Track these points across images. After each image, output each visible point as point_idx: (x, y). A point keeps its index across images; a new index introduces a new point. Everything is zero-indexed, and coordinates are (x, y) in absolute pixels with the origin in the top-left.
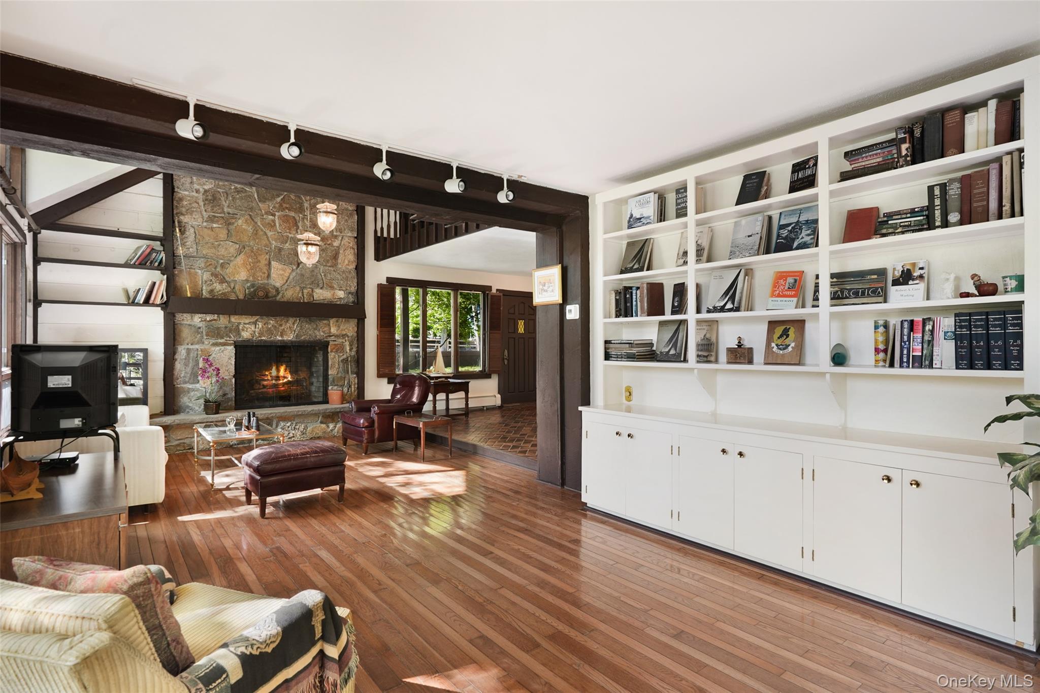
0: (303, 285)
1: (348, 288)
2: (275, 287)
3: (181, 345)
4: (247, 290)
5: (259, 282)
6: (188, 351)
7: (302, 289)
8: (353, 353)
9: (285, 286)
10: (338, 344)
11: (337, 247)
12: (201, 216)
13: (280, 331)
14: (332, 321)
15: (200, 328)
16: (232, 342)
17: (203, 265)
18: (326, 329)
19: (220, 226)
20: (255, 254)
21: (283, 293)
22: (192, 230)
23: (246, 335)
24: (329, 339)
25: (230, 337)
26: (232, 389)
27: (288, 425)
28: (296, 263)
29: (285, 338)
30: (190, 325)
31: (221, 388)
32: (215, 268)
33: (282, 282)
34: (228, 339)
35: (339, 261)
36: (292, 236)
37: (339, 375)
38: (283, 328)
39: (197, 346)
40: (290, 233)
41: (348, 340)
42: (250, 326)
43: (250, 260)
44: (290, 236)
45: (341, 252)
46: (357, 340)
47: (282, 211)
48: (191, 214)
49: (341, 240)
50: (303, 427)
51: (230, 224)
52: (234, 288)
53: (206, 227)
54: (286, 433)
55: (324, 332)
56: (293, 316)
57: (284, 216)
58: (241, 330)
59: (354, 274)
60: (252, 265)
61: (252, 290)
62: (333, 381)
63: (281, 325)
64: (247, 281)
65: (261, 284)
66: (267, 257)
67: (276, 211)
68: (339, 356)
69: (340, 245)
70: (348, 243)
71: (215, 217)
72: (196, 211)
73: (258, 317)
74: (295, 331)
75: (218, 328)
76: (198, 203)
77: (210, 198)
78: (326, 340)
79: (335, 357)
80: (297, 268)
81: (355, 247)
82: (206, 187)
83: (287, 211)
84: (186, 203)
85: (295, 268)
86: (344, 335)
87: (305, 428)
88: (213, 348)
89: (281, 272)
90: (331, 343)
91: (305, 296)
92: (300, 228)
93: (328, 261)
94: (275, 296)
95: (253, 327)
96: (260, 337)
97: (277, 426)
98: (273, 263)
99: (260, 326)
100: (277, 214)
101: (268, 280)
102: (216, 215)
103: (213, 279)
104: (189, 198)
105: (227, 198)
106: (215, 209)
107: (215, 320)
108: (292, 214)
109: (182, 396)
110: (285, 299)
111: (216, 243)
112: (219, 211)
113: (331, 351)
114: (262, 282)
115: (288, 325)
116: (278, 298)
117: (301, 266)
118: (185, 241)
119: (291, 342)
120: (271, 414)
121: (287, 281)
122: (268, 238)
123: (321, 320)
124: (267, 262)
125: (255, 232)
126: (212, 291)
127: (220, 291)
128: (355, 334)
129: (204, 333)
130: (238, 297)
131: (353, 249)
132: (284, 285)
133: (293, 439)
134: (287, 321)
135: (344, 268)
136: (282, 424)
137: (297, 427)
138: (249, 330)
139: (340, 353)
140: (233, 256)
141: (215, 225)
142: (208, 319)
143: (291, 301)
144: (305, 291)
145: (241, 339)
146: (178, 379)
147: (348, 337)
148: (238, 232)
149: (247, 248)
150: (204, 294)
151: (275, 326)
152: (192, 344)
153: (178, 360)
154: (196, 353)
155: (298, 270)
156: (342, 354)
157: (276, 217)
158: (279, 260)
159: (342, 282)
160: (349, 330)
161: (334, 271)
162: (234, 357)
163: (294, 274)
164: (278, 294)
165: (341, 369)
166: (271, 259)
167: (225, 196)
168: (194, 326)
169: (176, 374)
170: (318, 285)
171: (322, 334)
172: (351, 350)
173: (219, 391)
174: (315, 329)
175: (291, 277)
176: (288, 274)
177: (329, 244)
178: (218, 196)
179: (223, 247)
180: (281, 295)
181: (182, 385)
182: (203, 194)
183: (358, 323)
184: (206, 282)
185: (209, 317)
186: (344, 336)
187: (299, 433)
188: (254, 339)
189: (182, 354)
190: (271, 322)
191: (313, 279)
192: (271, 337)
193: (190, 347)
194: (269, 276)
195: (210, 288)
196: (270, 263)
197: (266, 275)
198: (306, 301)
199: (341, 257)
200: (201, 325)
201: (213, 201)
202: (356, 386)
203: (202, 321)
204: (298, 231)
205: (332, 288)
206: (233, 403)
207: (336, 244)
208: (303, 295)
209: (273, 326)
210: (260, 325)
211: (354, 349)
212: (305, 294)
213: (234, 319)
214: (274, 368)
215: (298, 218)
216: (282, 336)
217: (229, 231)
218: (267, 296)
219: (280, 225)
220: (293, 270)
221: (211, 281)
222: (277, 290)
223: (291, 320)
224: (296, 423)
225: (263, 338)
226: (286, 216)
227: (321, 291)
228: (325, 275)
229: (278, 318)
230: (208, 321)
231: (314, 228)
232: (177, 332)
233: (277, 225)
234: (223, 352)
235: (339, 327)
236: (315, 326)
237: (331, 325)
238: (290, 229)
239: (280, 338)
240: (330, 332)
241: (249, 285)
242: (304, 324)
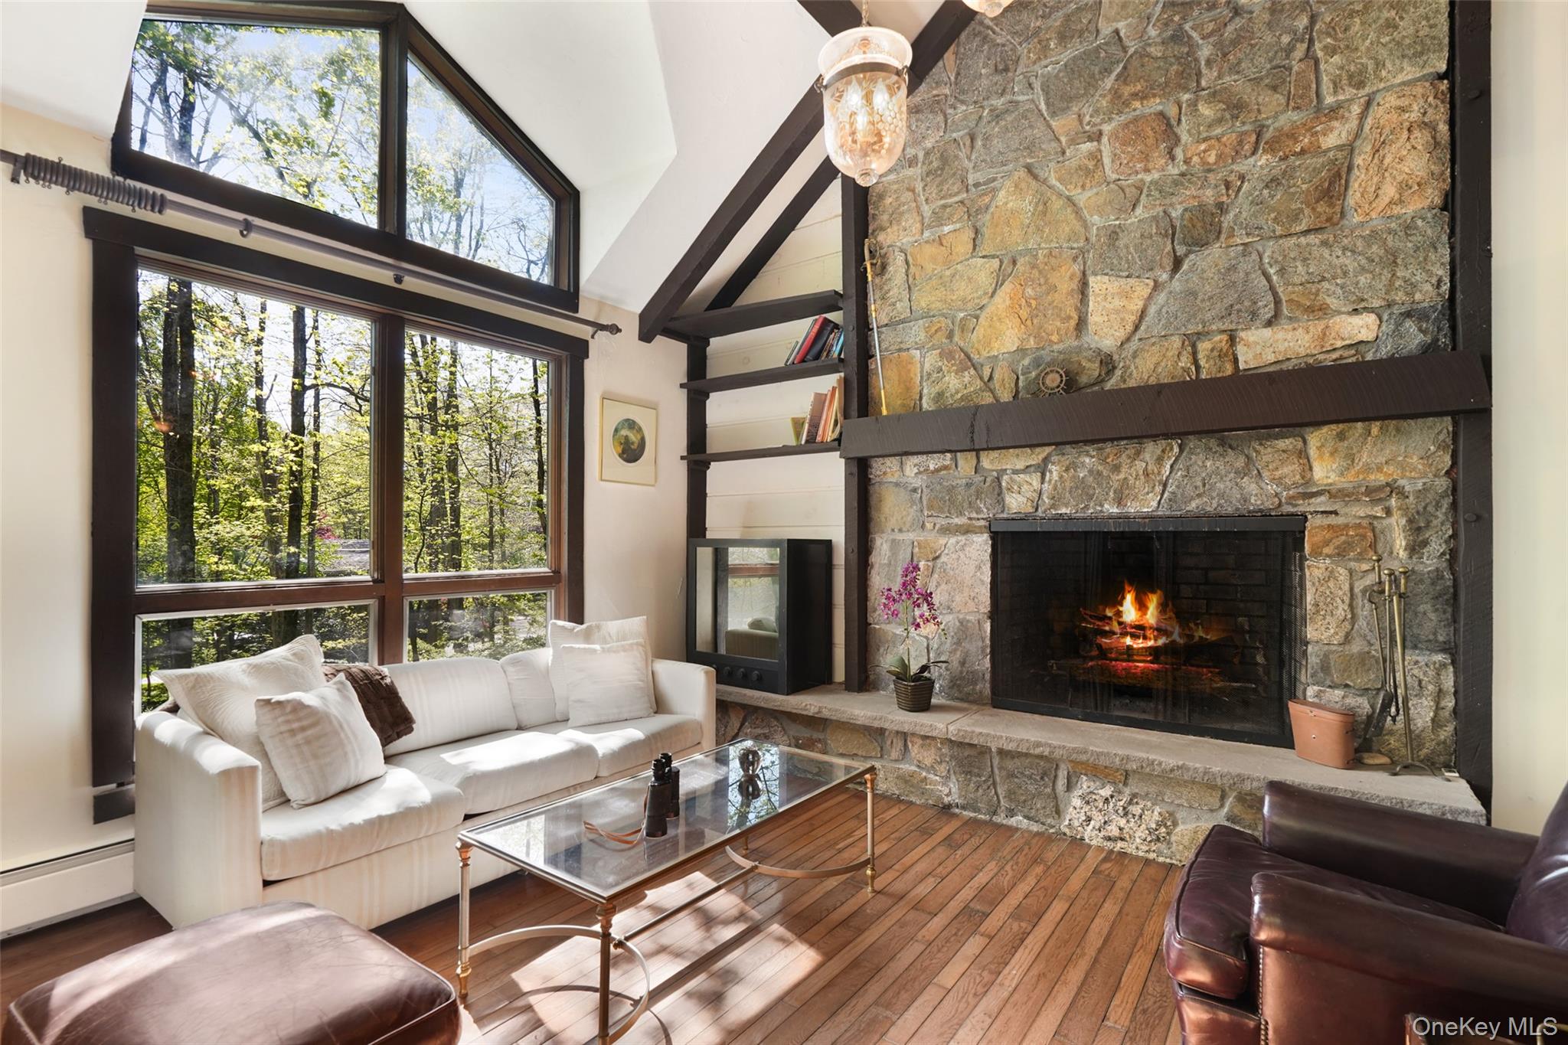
0: (1192, 329)
1: (1400, 297)
2: (1099, 351)
3: (883, 532)
4: (1021, 377)
5: (1056, 347)
6: (894, 543)
7: (1192, 341)
8: (1432, 560)
9: (1134, 344)
10: (1347, 526)
11: (1340, 148)
12: (918, 219)
13: (1116, 485)
14: (1315, 439)
15: (915, 490)
16: (982, 523)
17: (922, 336)
18: (1286, 470)
19: (958, 226)
20: (1040, 272)
21: (1126, 368)
22: (900, 258)
23: (1016, 503)
24: (1303, 507)
25: (979, 511)
26: (983, 651)
27: (1106, 792)
28: (1168, 263)
29: (1132, 508)
30: (897, 484)
31: (959, 643)
32: (950, 336)
33: (1121, 334)
34: (974, 515)
35: (1353, 198)
36: (1156, 175)
37: (1356, 647)
38: (1122, 476)
39: (911, 536)
40: (1147, 170)
41: (1404, 509)
42: (1027, 478)
43: (1029, 291)
44: (1148, 178)
45: (1358, 160)
46: (1454, 505)
47: (1120, 112)
48: (899, 222)
49: (1363, 116)
50: (1156, 817)
51: (978, 211)
52: (991, 378)
53: (927, 242)
54: (1098, 819)
55: (1279, 481)
56: (1154, 437)
57: (1126, 126)
58: (1005, 491)
59: (1434, 230)
60: (1034, 303)
61: (1034, 374)
62: (1325, 667)
63: (1117, 468)
64: (1021, 351)
65: (1060, 352)
66: (1076, 268)
67: (1103, 122)
68: (1351, 572)
69: (1357, 136)
70: (1394, 116)
71: (944, 207)
72: (909, 210)
73: (1048, 450)
74: (1165, 485)
75: (951, 489)
76: (913, 191)
77: (935, 164)
78: (1291, 509)
79: (1331, 575)
80: (1172, 278)
81: (1440, 117)
82: (928, 144)
83: (1137, 104)
84: (890, 200)
85: (1165, 276)
86: (1380, 488)
87: (1169, 821)
88: (942, 541)
89: (1117, 303)
90: (1313, 522)
91: (1202, 363)
92: (1185, 137)
93: (1296, 217)
94: (1100, 381)
95: (1035, 480)
96: (1053, 506)
97: (1069, 787)
98: (1092, 280)
99: (1055, 475)
100: (1107, 128)
101: (1078, 337)
102: (950, 201)
103: (945, 365)
104: (895, 187)
105: (972, 147)
106: (945, 188)
107: (946, 468)
108: (1155, 105)
109: (882, 650)
110: (1132, 383)
111: (948, 273)
112: (955, 189)
113: (1317, 553)
114: (1061, 347)
115: (1140, 465)
116: (1109, 385)
117: (1185, 267)
118: (886, 288)
119: (1151, 518)
120: (1038, 745)
121: (1137, 328)
122: (1077, 211)
123: (1269, 437)
124: (1075, 285)
125: (1041, 208)
126: (940, 395)
127: (957, 392)
128: (1443, 483)
129: (925, 503)
130: (997, 401)
131: (1431, 127)
132: (1128, 339)
133: (1120, 844)
134: (1138, 453)
135: (1377, 223)
136: (1085, 784)
137: (1136, 810)
138: (1025, 487)
139: (1360, 558)
140: (986, 293)
141: (946, 229)
142: (932, 467)
143: (1153, 381)
144: (1204, 347)
145: (1005, 515)
146: (874, 611)
147: (1402, 494)
148: (997, 226)
149: (1021, 261)
150: (925, 406)
151: (1099, 474)
152: (900, 530)
153: (876, 566)
154: (909, 549)
155: (1176, 285)
156: (1365, 567)
157: (1105, 139)
158: (1110, 270)
159: (1363, 280)
160: (1402, 466)
161: (1325, 243)
162: (989, 565)
163: (1161, 298)
164: (1111, 371)
165: (1361, 623)
166: (1088, 272)
167: (968, 142)
168: (905, 486)
169: (873, 598)
170: (1254, 315)
171: (1272, 488)
172: (1415, 548)
173: (955, 650)
174: (1243, 473)
175: (1152, 310)
176: (1140, 304)
177: (1303, 152)
178: (952, 150)
179: (961, 277)
180: (1118, 373)
181: (883, 626)
182: (924, 163)
183: (1455, 436)
184: (929, 374)
185: (933, 462)
186: (1376, 494)
187: (1141, 833)
188: (1040, 513)
189: (883, 553)
190: (1087, 460)
191: (1227, 302)
192: (1087, 507)
193: (900, 537)
194: (1081, 324)
195: (937, 389)
196: (1084, 284)
197: (1073, 323)
198: (1203, 376)
199: (1360, 181)
200: (917, 482)
201: (942, 169)
202: (1449, 703)
203: (920, 473)
204: (1179, 153)
205: (1318, 310)
206: (985, 687)
207: (1334, 137)
208: (1196, 362)
209: (1091, 471)
210: (1055, 471)
211: (1437, 546)
212: (1200, 356)
213: (990, 461)
214: (1129, 598)
215: (1172, 111)
216: (1119, 501)
217: (977, 232)
218: (1071, 383)
219: (1115, 156)
220: (1157, 286)
221: (940, 370)
222: (1108, 363)
223: (1151, 450)
224: (1134, 795)
225: (1063, 510)
226: (1136, 120)
227: (1267, 333)
228: (1282, 271)
229: (1109, 448)
230: (933, 472)
231: (1235, 117)
232: (873, 501)
233: (1107, 160)
234: (963, 548)
235: (1351, 458)
236: (1240, 462)
237: (1313, 452)
238: (1146, 158)
239: (1115, 510)
240: (1309, 482)
241: (1026, 362)
242: (1198, 459)
